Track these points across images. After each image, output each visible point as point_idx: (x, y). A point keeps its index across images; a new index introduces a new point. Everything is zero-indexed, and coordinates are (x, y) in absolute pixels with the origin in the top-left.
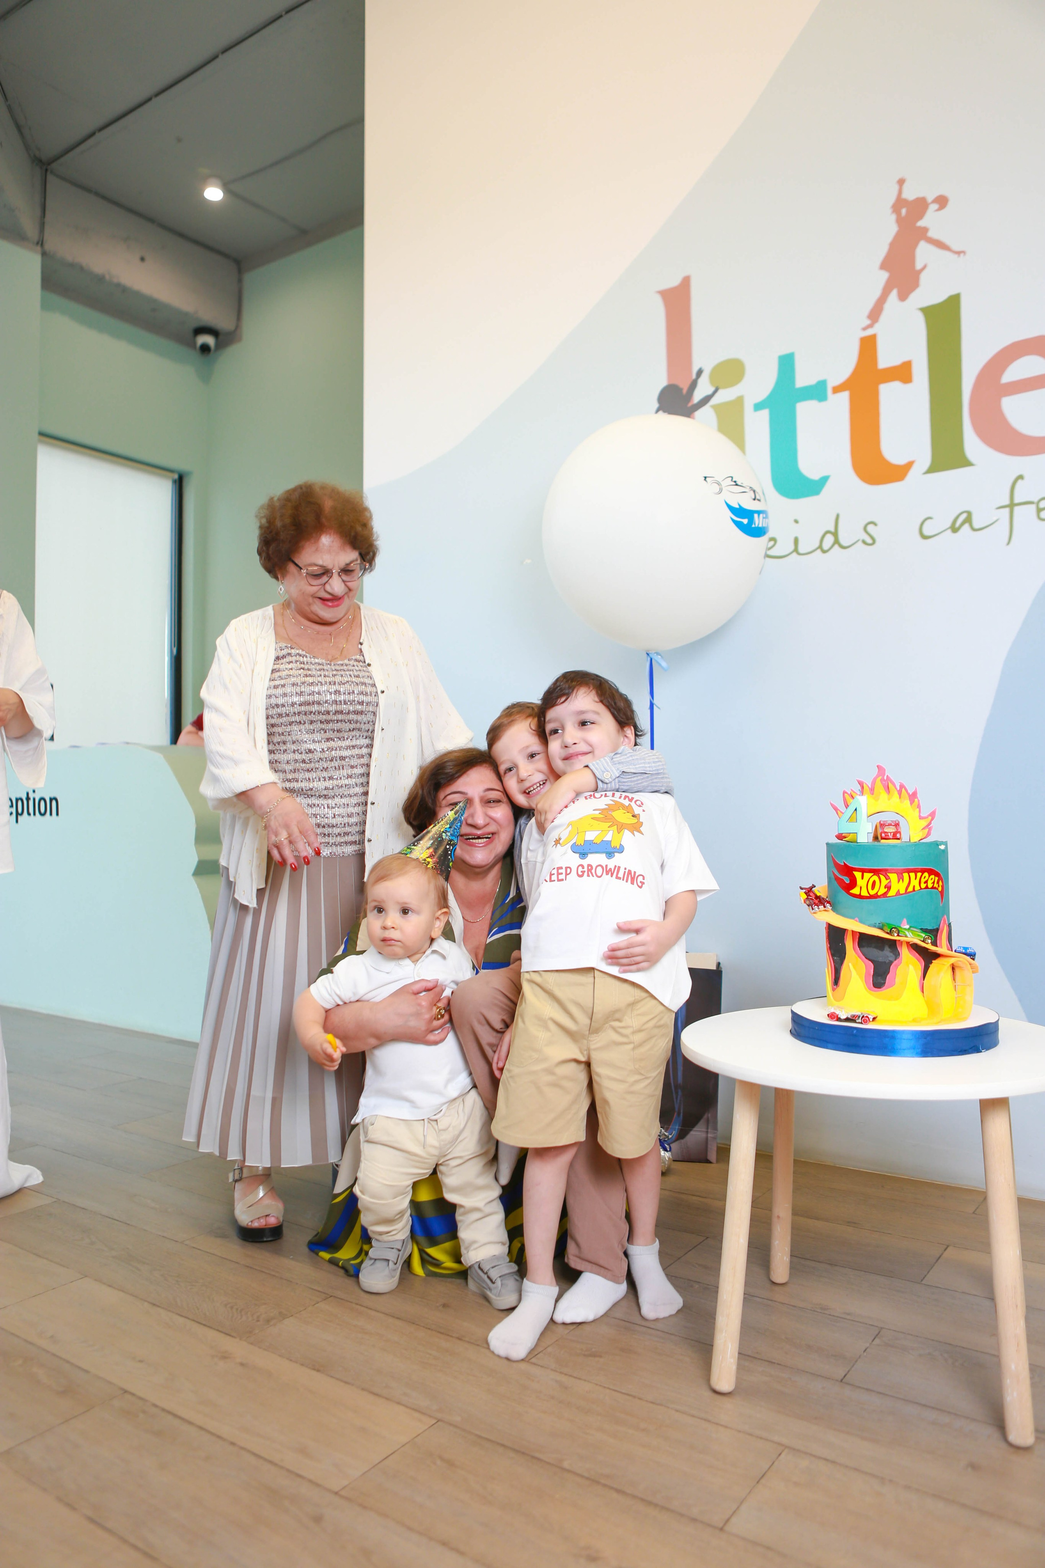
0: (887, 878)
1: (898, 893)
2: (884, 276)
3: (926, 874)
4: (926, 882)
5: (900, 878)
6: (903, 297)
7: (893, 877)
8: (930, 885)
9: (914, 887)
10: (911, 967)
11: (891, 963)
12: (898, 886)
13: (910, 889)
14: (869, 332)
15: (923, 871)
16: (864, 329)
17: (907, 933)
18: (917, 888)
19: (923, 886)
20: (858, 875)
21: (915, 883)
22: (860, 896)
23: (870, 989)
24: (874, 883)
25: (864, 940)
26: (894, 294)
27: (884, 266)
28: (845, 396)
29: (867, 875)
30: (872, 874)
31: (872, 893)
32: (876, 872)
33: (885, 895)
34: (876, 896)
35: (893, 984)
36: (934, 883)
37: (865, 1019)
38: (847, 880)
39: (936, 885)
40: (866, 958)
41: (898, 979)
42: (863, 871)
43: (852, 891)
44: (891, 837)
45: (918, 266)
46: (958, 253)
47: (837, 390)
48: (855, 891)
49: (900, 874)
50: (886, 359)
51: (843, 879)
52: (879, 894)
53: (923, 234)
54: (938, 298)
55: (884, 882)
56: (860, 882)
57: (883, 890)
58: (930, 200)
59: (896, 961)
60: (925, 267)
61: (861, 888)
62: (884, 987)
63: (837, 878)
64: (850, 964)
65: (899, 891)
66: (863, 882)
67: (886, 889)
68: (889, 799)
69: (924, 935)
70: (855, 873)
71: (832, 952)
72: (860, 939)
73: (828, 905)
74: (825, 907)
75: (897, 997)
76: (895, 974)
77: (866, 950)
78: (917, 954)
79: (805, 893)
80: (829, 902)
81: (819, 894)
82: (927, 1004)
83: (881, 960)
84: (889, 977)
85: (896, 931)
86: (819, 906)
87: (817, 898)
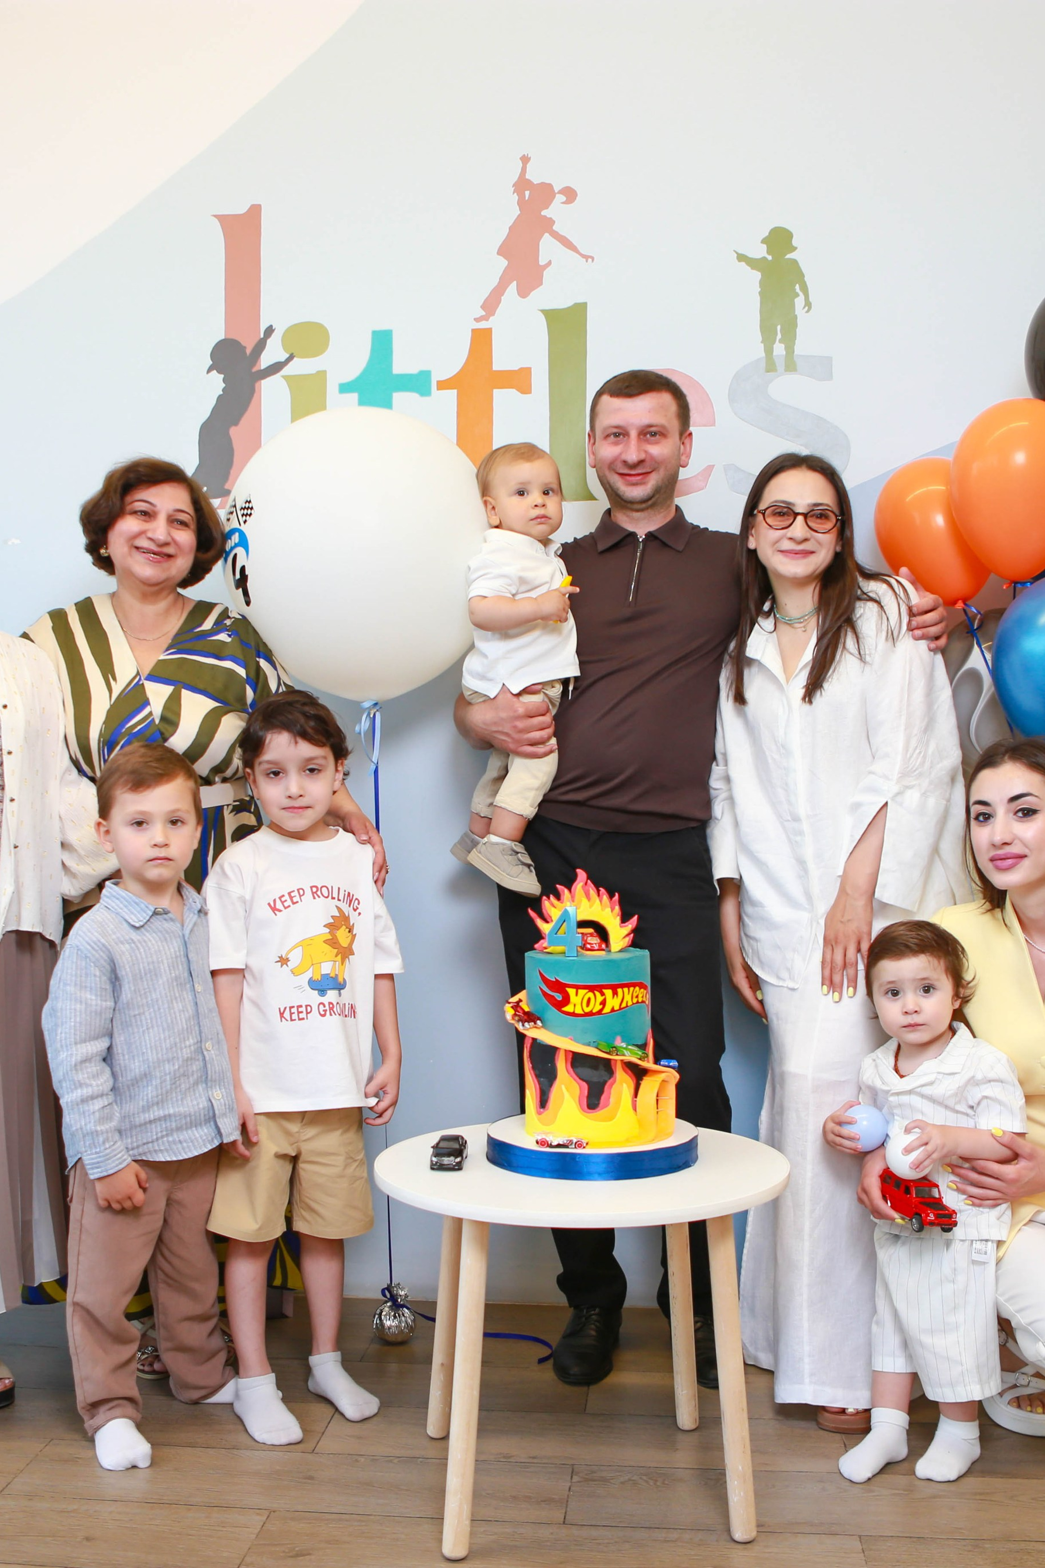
0: (603, 994)
1: (613, 1010)
2: (503, 263)
3: (637, 988)
4: (637, 997)
5: (615, 993)
6: (523, 293)
7: (608, 993)
8: (640, 1001)
9: (627, 1002)
10: (625, 1085)
11: (605, 1083)
12: (613, 1002)
13: (624, 1005)
14: (483, 325)
15: (634, 985)
17: (625, 1052)
18: (630, 1003)
19: (635, 1000)
20: (571, 991)
21: (628, 998)
22: (573, 1014)
23: (584, 1111)
24: (589, 1000)
25: (577, 1060)
26: (513, 287)
27: (502, 251)
28: (452, 395)
29: (582, 992)
30: (587, 991)
31: (587, 1010)
32: (591, 988)
33: (600, 1012)
34: (591, 1014)
35: (607, 1105)
36: (643, 997)
37: (579, 1144)
38: (559, 997)
39: (644, 999)
40: (580, 1079)
41: (612, 1100)
42: (577, 987)
43: (566, 1009)
44: (596, 947)
45: (542, 262)
46: (586, 257)
47: (443, 385)
48: (569, 1008)
49: (614, 988)
50: (502, 361)
51: (553, 996)
52: (594, 1011)
53: (548, 225)
54: (562, 302)
55: (600, 998)
56: (573, 998)
57: (598, 1007)
58: (557, 189)
59: (611, 1080)
60: (549, 263)
61: (575, 1005)
62: (599, 1109)
63: (545, 994)
64: (563, 1087)
65: (613, 1008)
66: (577, 1001)
67: (601, 1006)
68: (591, 907)
69: (640, 1053)
70: (570, 990)
71: (537, 1072)
72: (572, 1058)
73: (539, 1022)
74: (535, 1023)
75: (611, 1118)
76: (610, 1094)
77: (580, 1070)
78: (630, 1072)
79: (512, 1007)
80: (539, 1019)
81: (527, 1009)
82: (641, 1123)
83: (595, 1079)
84: (603, 1098)
85: (615, 1050)
86: (529, 1022)
87: (525, 1013)
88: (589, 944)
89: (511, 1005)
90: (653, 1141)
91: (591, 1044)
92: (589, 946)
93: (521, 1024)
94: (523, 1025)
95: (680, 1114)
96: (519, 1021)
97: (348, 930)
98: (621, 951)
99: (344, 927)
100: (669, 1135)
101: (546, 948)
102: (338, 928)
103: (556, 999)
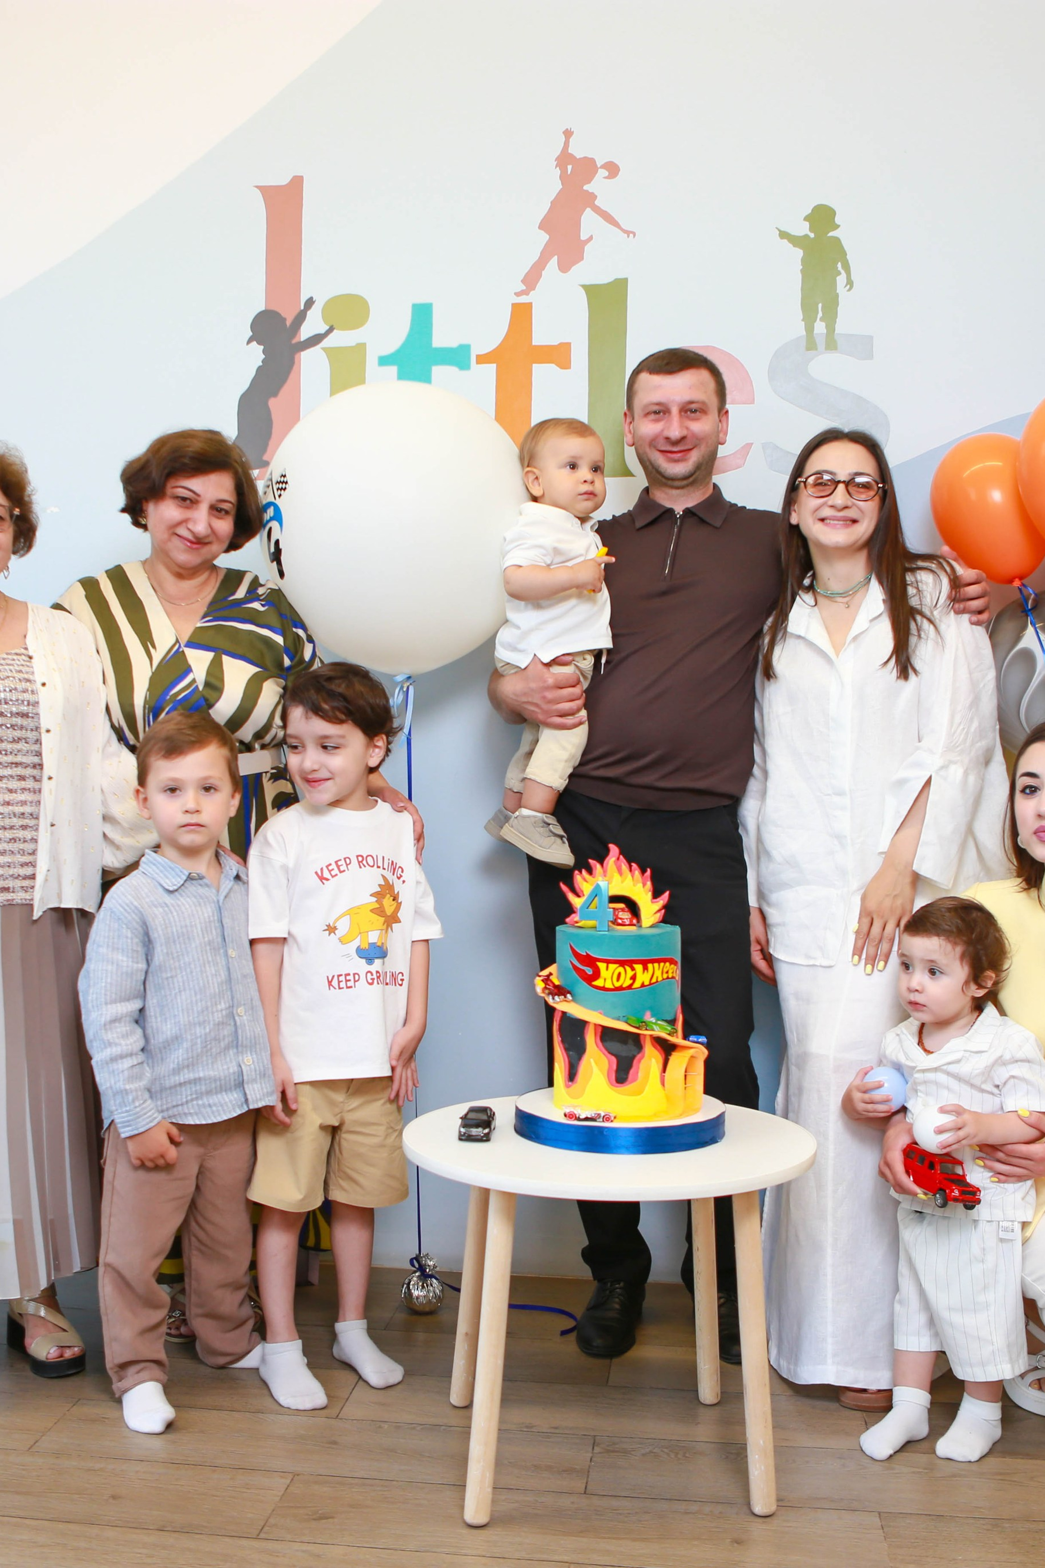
0: (633, 969)
1: (643, 985)
2: (545, 237)
3: (668, 964)
4: (667, 972)
5: (645, 968)
6: (564, 267)
7: (639, 968)
8: (670, 976)
9: (657, 978)
10: (653, 1060)
11: (634, 1057)
12: (643, 977)
13: (654, 980)
14: (523, 299)
15: (664, 961)
16: (518, 294)
17: (654, 1027)
18: (660, 979)
19: (665, 976)
20: (602, 966)
21: (658, 973)
22: (603, 989)
23: (612, 1084)
24: (619, 975)
25: (606, 1034)
26: (554, 262)
27: (544, 226)
28: (491, 369)
29: (612, 967)
30: (617, 965)
31: (617, 984)
32: (622, 963)
33: (630, 987)
34: (620, 988)
35: (636, 1079)
36: (673, 973)
37: (607, 1118)
38: (589, 971)
39: (674, 975)
40: (609, 1053)
41: (640, 1074)
42: (608, 962)
43: (596, 983)
44: (627, 922)
45: (583, 237)
46: (628, 233)
47: (482, 359)
48: (599, 983)
49: (645, 963)
50: (541, 336)
51: (584, 971)
52: (624, 986)
53: (590, 200)
54: (603, 277)
55: (630, 973)
56: (604, 973)
57: (628, 982)
59: (640, 1055)
60: (591, 238)
61: (605, 980)
62: (627, 1083)
63: (575, 968)
64: (592, 1060)
65: (643, 983)
66: (608, 975)
67: (631, 982)
68: (622, 882)
69: (669, 1028)
70: (600, 964)
71: (567, 1046)
72: (602, 1032)
73: (569, 996)
74: (565, 997)
75: (640, 1092)
76: (638, 1068)
77: (609, 1044)
78: (659, 1047)
79: (543, 981)
80: (569, 992)
81: (557, 983)
82: (668, 1098)
83: (624, 1054)
84: (632, 1072)
85: (644, 1025)
86: (559, 996)
87: (555, 986)
88: (621, 919)
89: (542, 978)
90: (681, 1116)
91: (621, 1018)
92: (620, 921)
93: (551, 997)
94: (553, 999)
95: (708, 1091)
96: (549, 994)
97: (392, 898)
98: (652, 926)
99: (388, 896)
100: (696, 1111)
101: (577, 922)
102: (384, 896)
103: (586, 974)
